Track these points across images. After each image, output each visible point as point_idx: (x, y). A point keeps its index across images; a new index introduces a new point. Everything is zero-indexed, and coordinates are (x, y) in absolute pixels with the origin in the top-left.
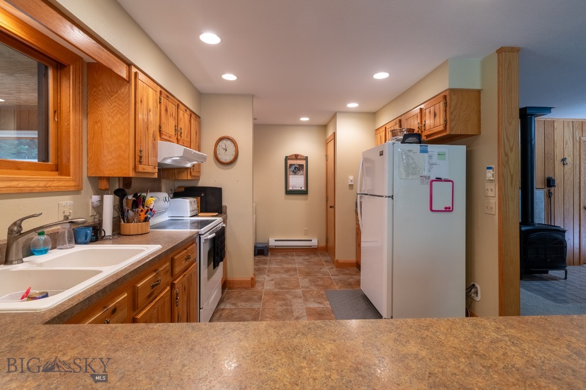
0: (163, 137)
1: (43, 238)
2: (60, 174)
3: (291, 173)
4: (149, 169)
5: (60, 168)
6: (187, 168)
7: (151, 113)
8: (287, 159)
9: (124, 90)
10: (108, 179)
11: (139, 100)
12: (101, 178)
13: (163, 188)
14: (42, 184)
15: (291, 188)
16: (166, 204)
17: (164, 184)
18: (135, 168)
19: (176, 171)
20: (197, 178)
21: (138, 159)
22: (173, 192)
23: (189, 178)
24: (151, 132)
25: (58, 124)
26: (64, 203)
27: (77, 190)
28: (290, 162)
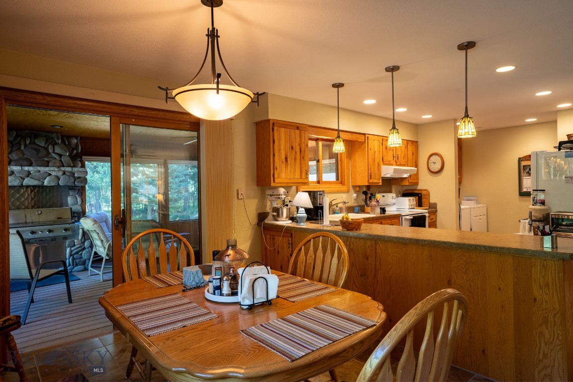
0: (384, 163)
1: (337, 208)
2: (342, 185)
3: (525, 174)
4: (376, 181)
5: (342, 183)
6: (406, 178)
7: (376, 153)
8: (520, 160)
9: (363, 146)
10: (359, 186)
11: (369, 149)
12: (356, 186)
13: (393, 190)
14: (337, 189)
15: (525, 190)
16: (394, 201)
17: (394, 188)
18: (368, 181)
19: (400, 180)
20: (417, 184)
21: (369, 176)
22: (401, 194)
23: (407, 184)
24: (376, 162)
25: (341, 165)
26: (344, 196)
27: (348, 192)
28: (523, 163)
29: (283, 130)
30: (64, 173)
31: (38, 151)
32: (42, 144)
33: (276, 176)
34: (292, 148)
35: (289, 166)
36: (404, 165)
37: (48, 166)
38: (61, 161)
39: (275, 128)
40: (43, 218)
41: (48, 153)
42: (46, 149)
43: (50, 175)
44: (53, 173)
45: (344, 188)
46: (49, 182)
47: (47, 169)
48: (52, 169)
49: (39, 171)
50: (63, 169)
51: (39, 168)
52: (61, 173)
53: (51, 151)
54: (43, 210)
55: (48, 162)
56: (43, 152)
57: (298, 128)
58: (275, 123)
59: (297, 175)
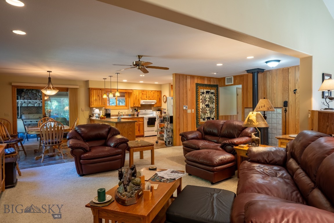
0: (142, 99)
4: (137, 105)
7: (137, 96)
11: (134, 95)
16: (151, 113)
18: (133, 105)
20: (161, 107)
23: (155, 106)
25: (126, 100)
27: (129, 109)
29: (95, 91)
30: (41, 102)
31: (33, 95)
32: (35, 92)
33: (92, 104)
34: (98, 96)
35: (97, 101)
36: (154, 100)
37: (36, 100)
38: (41, 98)
39: (92, 90)
40: (34, 117)
41: (37, 95)
42: (36, 94)
43: (37, 103)
44: (38, 102)
45: (127, 108)
46: (36, 105)
47: (36, 101)
48: (37, 101)
49: (33, 102)
50: (41, 101)
51: (33, 101)
52: (40, 102)
53: (37, 94)
54: (35, 115)
55: (37, 98)
56: (35, 95)
57: (101, 90)
58: (92, 89)
59: (101, 104)
